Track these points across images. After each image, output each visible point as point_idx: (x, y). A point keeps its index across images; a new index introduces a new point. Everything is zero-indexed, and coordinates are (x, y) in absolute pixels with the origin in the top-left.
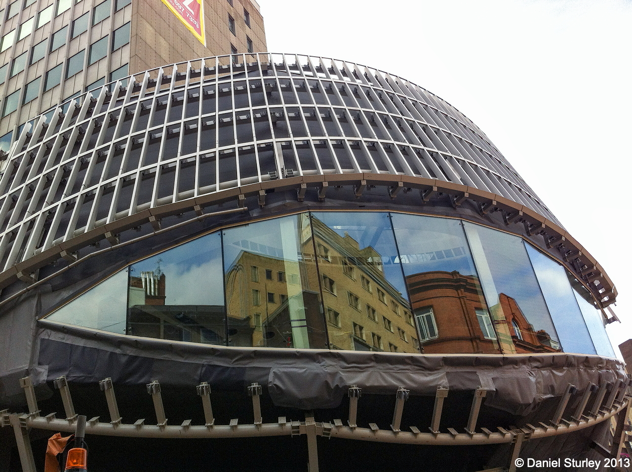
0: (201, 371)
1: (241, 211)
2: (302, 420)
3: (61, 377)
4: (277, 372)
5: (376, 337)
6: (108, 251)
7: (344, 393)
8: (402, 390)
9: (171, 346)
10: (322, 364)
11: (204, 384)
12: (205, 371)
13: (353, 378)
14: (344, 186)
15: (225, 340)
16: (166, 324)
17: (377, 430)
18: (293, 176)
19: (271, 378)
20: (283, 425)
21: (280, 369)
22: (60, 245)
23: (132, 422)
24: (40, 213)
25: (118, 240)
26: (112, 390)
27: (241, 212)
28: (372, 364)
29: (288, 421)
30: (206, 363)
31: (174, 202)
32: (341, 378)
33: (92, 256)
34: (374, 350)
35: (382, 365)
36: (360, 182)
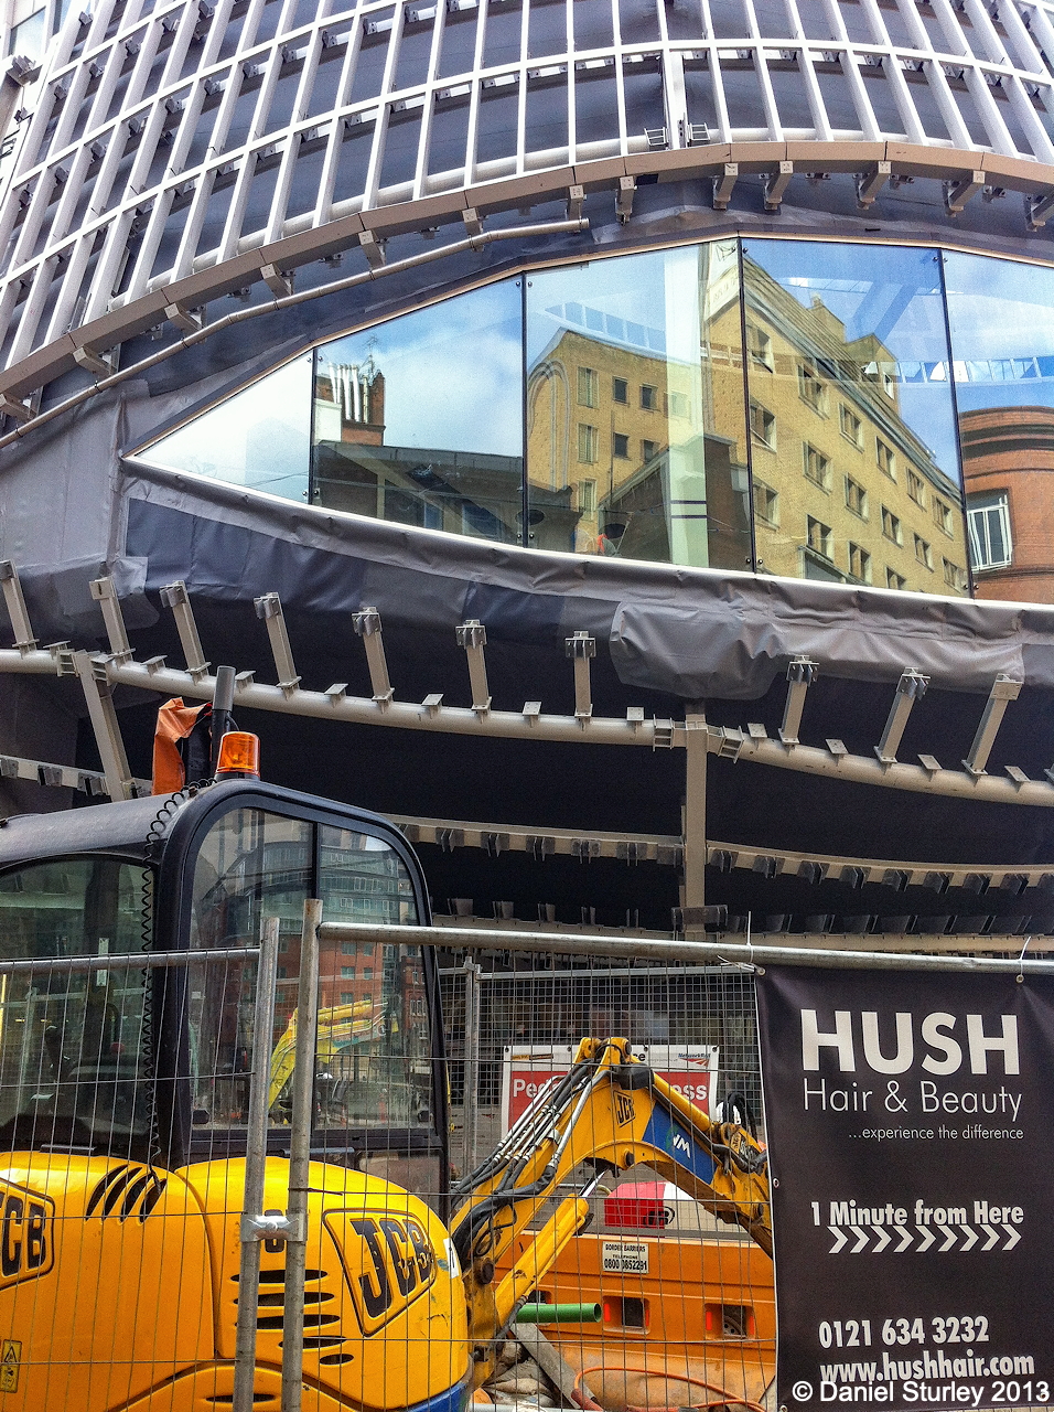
0: (467, 595)
1: (574, 227)
2: (679, 717)
3: (175, 584)
4: (632, 612)
5: (858, 553)
6: (269, 310)
7: (779, 671)
8: (914, 675)
9: (404, 536)
10: (734, 604)
11: (473, 624)
12: (475, 597)
13: (800, 641)
14: (832, 175)
15: (520, 533)
16: (391, 488)
17: (842, 755)
18: (707, 142)
19: (617, 624)
20: (636, 725)
21: (638, 607)
22: (163, 291)
23: (320, 687)
24: (117, 211)
25: (290, 285)
26: (280, 619)
27: (571, 232)
28: (850, 613)
29: (648, 716)
30: (477, 580)
31: (416, 197)
32: (774, 638)
33: (234, 321)
34: (849, 582)
35: (875, 616)
36: (873, 165)
